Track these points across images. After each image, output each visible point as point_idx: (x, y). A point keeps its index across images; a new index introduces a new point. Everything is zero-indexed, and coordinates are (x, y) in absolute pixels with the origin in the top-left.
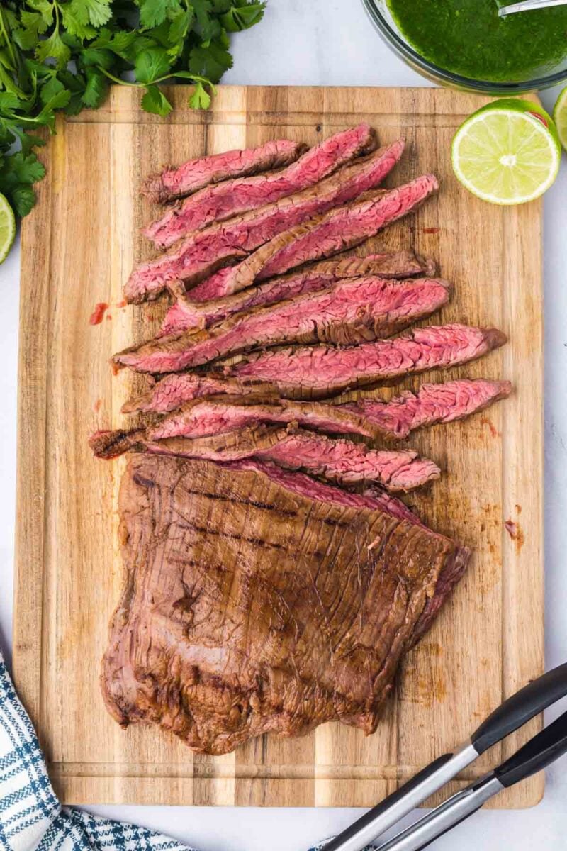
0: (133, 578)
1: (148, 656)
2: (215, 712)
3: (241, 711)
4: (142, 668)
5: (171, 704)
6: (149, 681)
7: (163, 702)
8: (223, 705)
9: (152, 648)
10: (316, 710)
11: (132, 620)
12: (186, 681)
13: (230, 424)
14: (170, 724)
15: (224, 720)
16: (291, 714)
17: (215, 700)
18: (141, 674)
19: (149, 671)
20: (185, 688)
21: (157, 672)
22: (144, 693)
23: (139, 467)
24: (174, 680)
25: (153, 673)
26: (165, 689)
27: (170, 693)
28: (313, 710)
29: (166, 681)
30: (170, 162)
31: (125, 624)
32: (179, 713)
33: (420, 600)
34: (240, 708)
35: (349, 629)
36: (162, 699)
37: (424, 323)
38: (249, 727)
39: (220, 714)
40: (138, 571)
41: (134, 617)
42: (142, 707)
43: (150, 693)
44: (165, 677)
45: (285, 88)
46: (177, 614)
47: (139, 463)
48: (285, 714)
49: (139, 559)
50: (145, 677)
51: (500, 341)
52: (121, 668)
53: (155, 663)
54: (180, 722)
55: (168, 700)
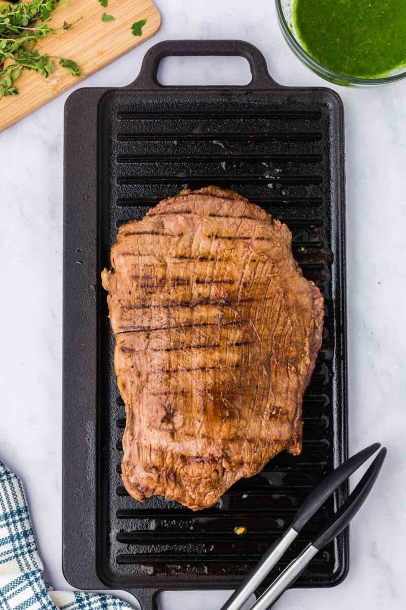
0: (132, 410)
1: (150, 455)
2: (202, 478)
3: (218, 473)
4: (148, 464)
5: (169, 481)
6: (154, 470)
7: (164, 481)
8: (206, 472)
9: (152, 450)
11: (136, 436)
12: (178, 465)
14: (172, 495)
15: (209, 482)
16: (249, 463)
17: (200, 471)
18: (147, 468)
19: (153, 465)
20: (178, 470)
21: (157, 464)
22: (152, 479)
23: (123, 342)
24: (170, 467)
25: (155, 465)
26: (164, 473)
27: (168, 476)
29: (163, 469)
31: (133, 439)
32: (176, 486)
34: (217, 471)
38: (226, 481)
39: (206, 478)
40: (134, 405)
41: (137, 434)
42: (151, 487)
43: (155, 477)
44: (163, 467)
46: (164, 426)
48: (245, 465)
49: (134, 398)
50: (151, 468)
52: (134, 467)
53: (155, 459)
54: (178, 492)
55: (167, 480)
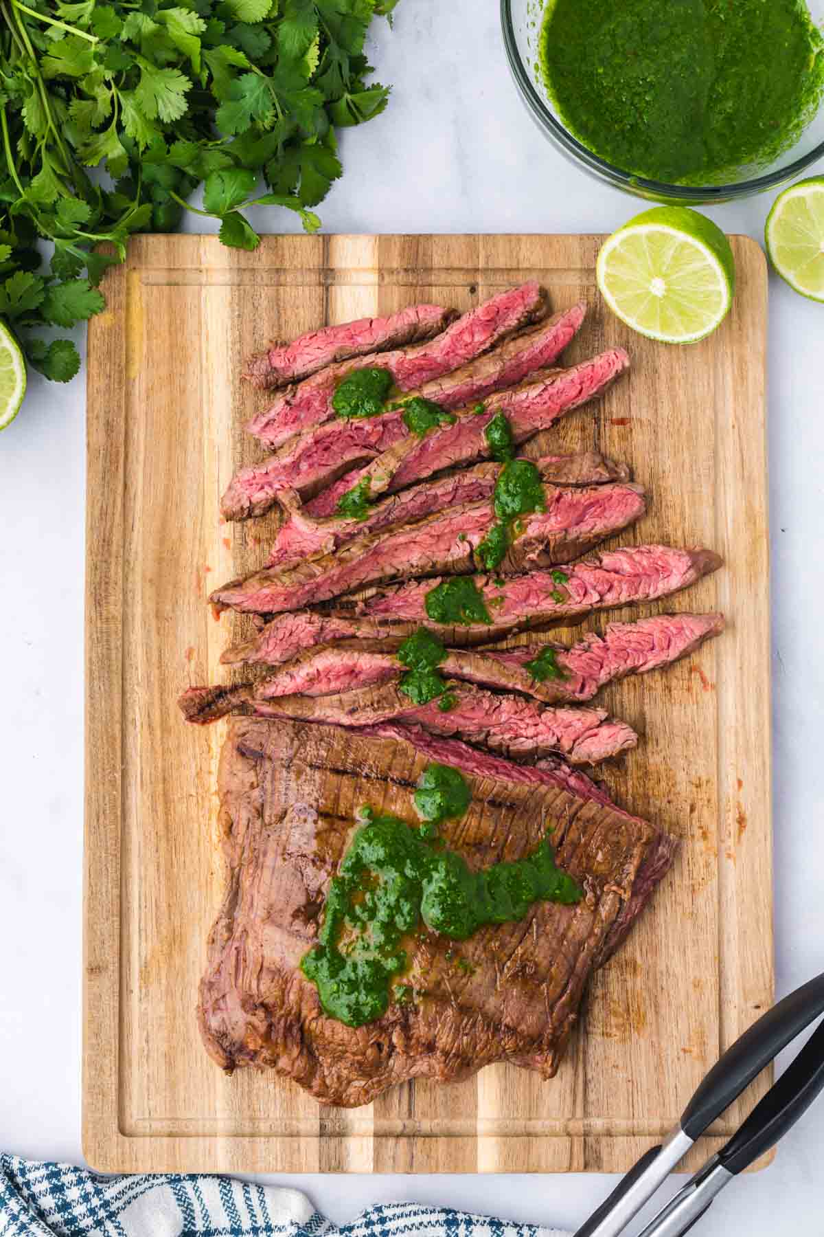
0: (238, 879)
1: (259, 979)
2: (347, 1052)
3: (380, 1050)
4: (251, 996)
5: (289, 1043)
6: (261, 1013)
7: (279, 1041)
8: (357, 1044)
9: (264, 969)
10: (478, 1048)
11: (237, 934)
12: (309, 1012)
13: (362, 677)
14: (289, 1069)
15: (358, 1062)
16: (446, 1054)
17: (346, 1037)
18: (251, 1004)
19: (261, 1000)
20: (307, 1022)
21: (270, 1001)
22: (254, 1028)
23: (244, 734)
24: (293, 1012)
25: (266, 1001)
26: (282, 1022)
27: (288, 1029)
28: (475, 1048)
29: (282, 1012)
30: (279, 336)
31: (229, 939)
32: (301, 1053)
33: (613, 905)
34: (379, 1046)
35: (520, 942)
36: (277, 1036)
37: (613, 544)
38: (392, 1070)
39: (354, 1054)
40: (244, 869)
41: (240, 929)
42: (251, 1047)
43: (262, 1028)
44: (281, 1008)
45: (429, 237)
46: (298, 925)
47: (243, 730)
48: (438, 1053)
49: (245, 855)
50: (256, 1008)
51: (714, 564)
52: (224, 996)
53: (267, 989)
54: (302, 1065)
55: (285, 1037)
